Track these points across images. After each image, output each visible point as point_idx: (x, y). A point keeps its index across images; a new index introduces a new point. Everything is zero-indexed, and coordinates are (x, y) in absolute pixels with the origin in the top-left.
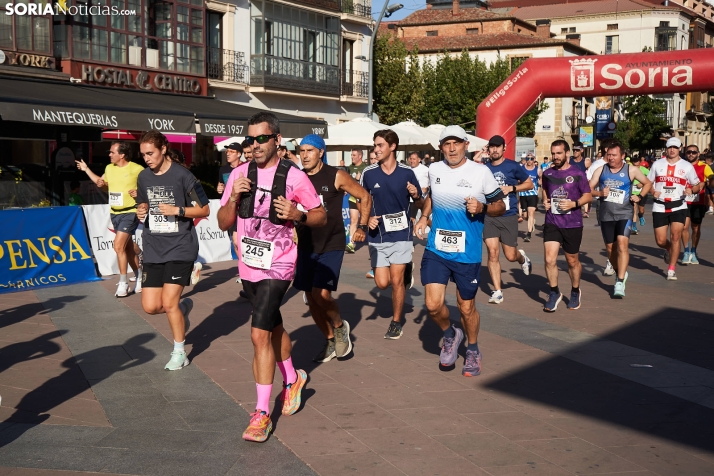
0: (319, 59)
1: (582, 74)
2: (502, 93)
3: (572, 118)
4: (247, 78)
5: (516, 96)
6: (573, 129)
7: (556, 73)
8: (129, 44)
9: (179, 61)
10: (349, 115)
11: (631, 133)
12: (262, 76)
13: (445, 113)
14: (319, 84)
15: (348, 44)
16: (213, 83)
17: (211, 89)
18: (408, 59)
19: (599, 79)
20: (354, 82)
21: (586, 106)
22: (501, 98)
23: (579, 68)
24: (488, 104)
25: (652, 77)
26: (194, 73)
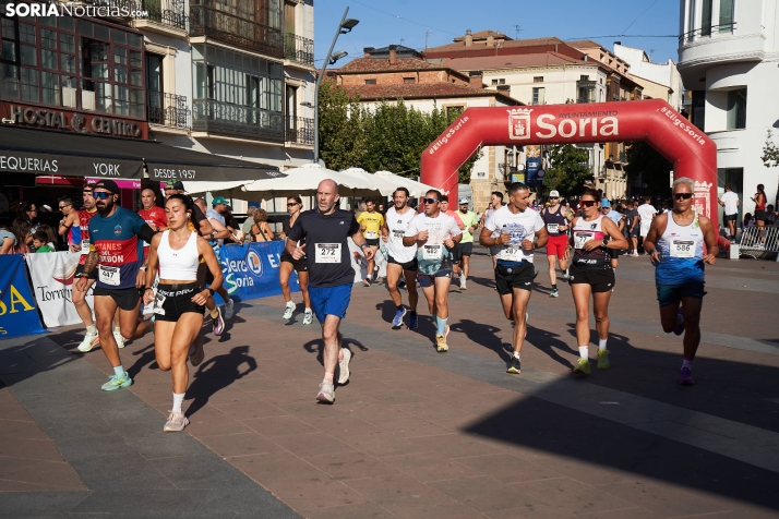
0: (263, 105)
1: (519, 123)
2: (445, 140)
3: (505, 166)
4: (189, 123)
5: (457, 143)
6: (505, 176)
7: (496, 122)
8: (62, 85)
9: (117, 104)
10: (293, 161)
11: (558, 180)
12: (205, 121)
13: (386, 160)
14: (262, 130)
15: (291, 90)
16: (154, 128)
17: (152, 134)
18: (349, 106)
19: (535, 128)
20: (298, 128)
21: (517, 154)
22: (444, 145)
23: (516, 117)
24: (432, 152)
25: (582, 127)
26: (133, 117)
